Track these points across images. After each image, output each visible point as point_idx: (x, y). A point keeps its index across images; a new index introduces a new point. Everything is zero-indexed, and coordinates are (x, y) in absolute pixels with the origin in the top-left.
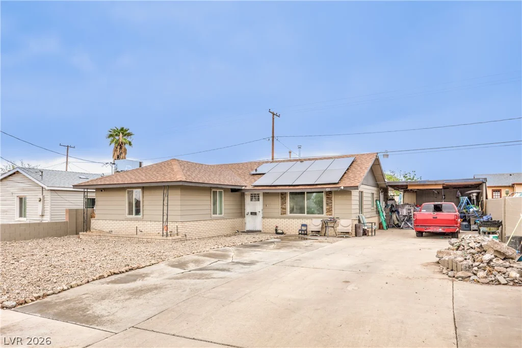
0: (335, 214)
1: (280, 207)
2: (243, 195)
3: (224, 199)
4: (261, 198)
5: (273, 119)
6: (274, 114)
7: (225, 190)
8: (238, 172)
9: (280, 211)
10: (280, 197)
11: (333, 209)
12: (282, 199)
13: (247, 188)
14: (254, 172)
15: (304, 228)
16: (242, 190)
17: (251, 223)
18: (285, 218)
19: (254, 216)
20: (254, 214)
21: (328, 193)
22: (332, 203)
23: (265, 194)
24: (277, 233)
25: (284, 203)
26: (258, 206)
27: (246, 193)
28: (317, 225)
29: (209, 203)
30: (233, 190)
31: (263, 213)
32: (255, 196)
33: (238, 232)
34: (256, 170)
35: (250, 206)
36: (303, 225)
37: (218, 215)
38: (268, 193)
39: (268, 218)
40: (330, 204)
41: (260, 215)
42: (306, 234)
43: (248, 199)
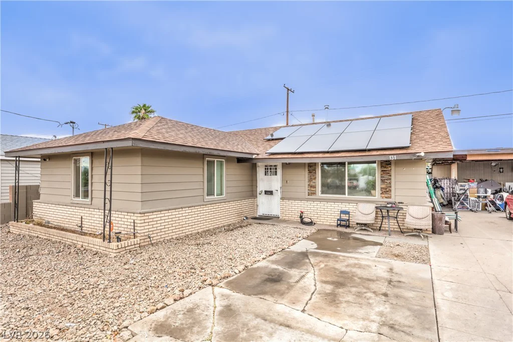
0: (396, 196)
1: (307, 184)
2: (254, 167)
3: (226, 172)
4: (279, 171)
5: (288, 94)
6: (288, 90)
7: (229, 159)
8: (250, 138)
9: (306, 189)
10: (307, 170)
11: (393, 189)
12: (310, 172)
13: (260, 157)
14: (269, 137)
15: (345, 217)
16: (252, 159)
17: (266, 206)
18: (314, 200)
19: (269, 196)
20: (269, 193)
21: (384, 164)
22: (390, 179)
23: (285, 166)
24: (303, 222)
25: (312, 178)
26: (275, 182)
27: (259, 164)
28: (366, 213)
29: (200, 178)
30: (240, 160)
31: (282, 192)
32: (270, 169)
33: (247, 218)
34: (272, 135)
35: (264, 182)
36: (342, 212)
37: (216, 197)
38: (289, 164)
39: (289, 199)
40: (388, 181)
41: (277, 196)
42: (348, 226)
43: (260, 172)
